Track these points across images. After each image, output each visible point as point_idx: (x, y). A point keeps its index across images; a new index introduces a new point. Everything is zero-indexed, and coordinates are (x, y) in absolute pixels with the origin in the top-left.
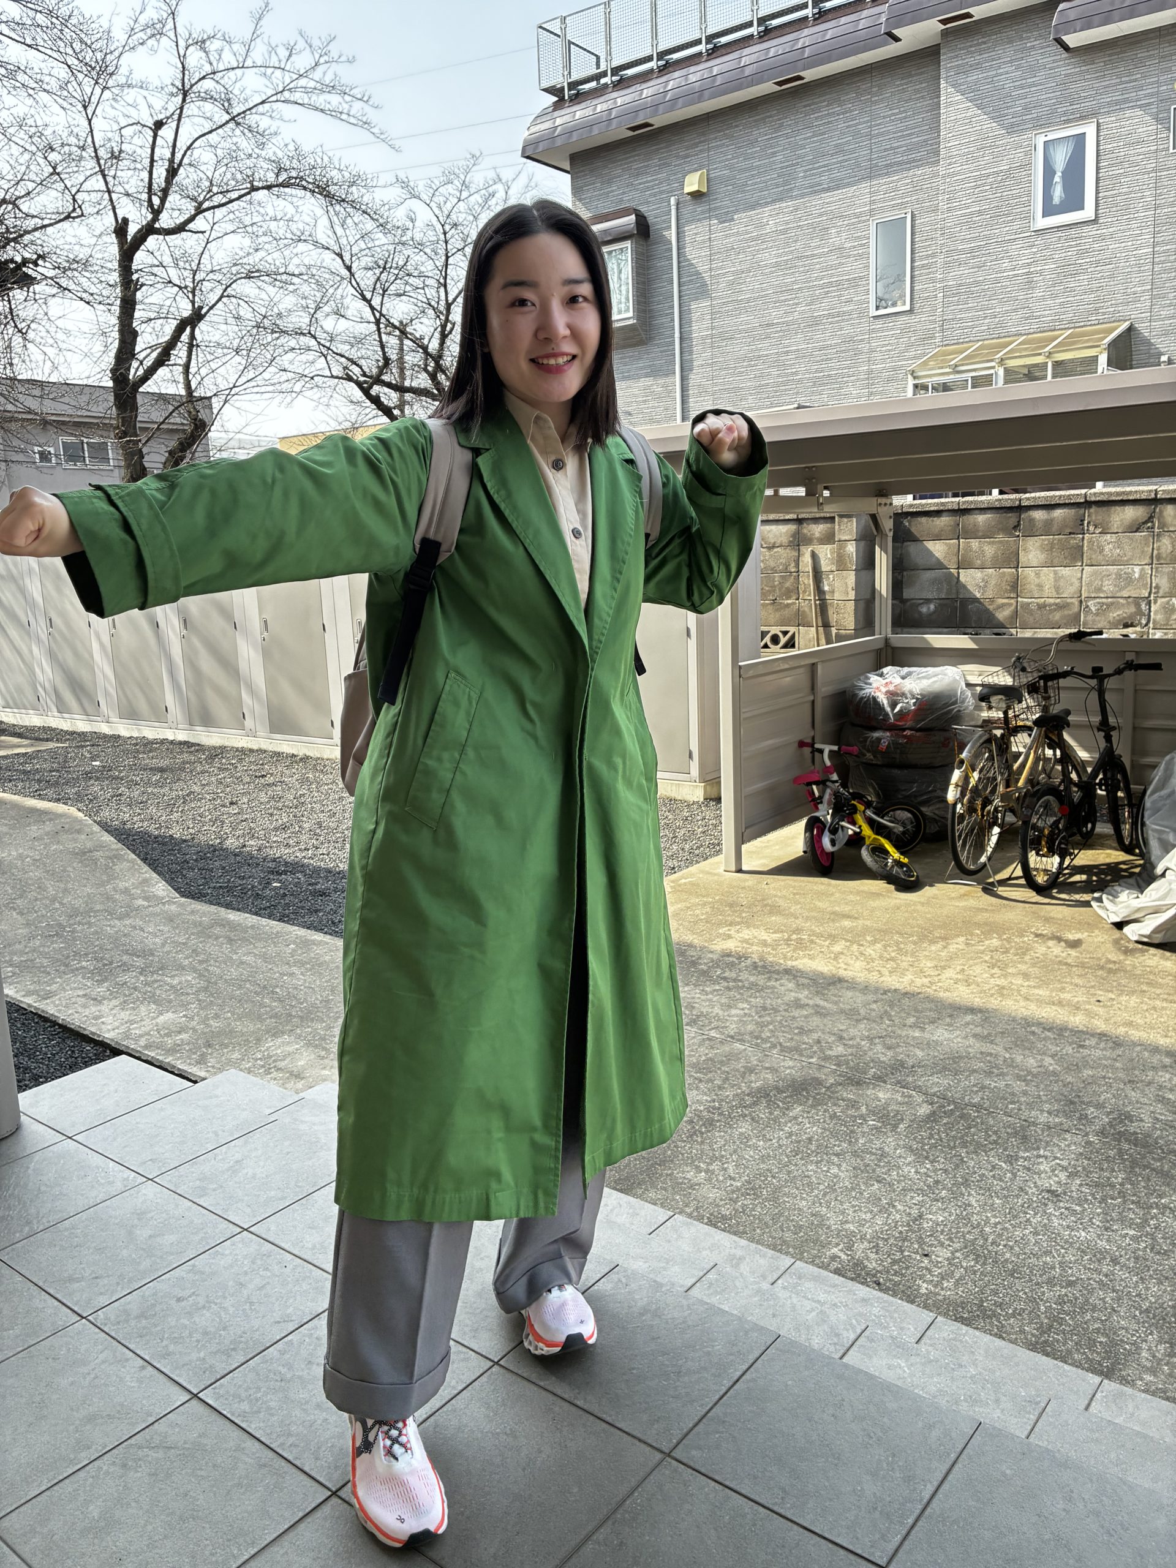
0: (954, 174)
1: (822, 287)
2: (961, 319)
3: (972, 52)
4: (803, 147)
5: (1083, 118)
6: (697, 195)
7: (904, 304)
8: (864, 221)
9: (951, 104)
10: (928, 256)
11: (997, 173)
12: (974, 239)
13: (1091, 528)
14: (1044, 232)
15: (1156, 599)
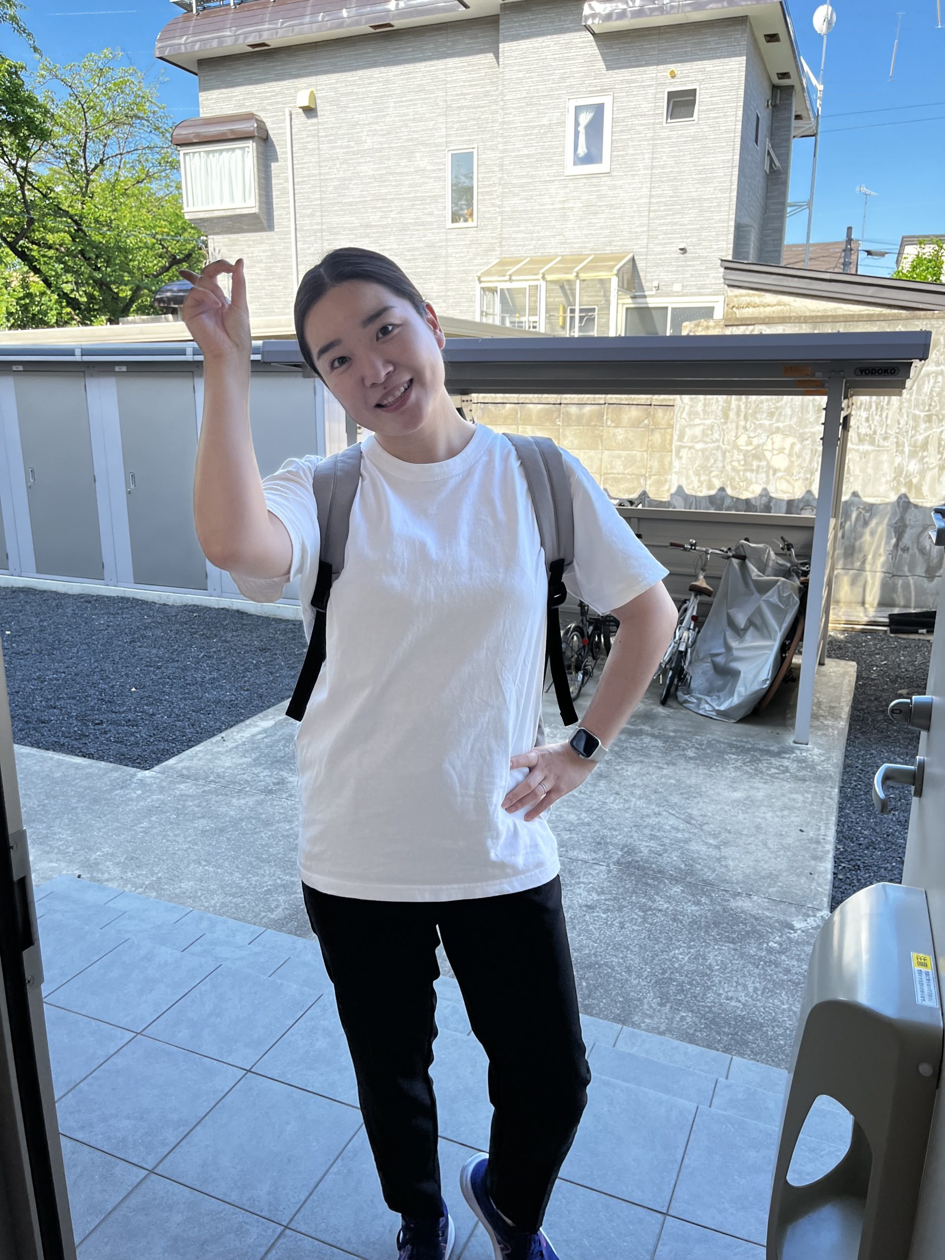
0: (511, 125)
1: (410, 199)
2: (515, 238)
3: (524, 26)
4: (392, 82)
5: (603, 91)
6: (307, 111)
7: (474, 222)
8: (443, 152)
9: (506, 66)
10: (490, 185)
11: (541, 126)
12: (525, 178)
13: (609, 423)
14: (574, 178)
15: (650, 476)
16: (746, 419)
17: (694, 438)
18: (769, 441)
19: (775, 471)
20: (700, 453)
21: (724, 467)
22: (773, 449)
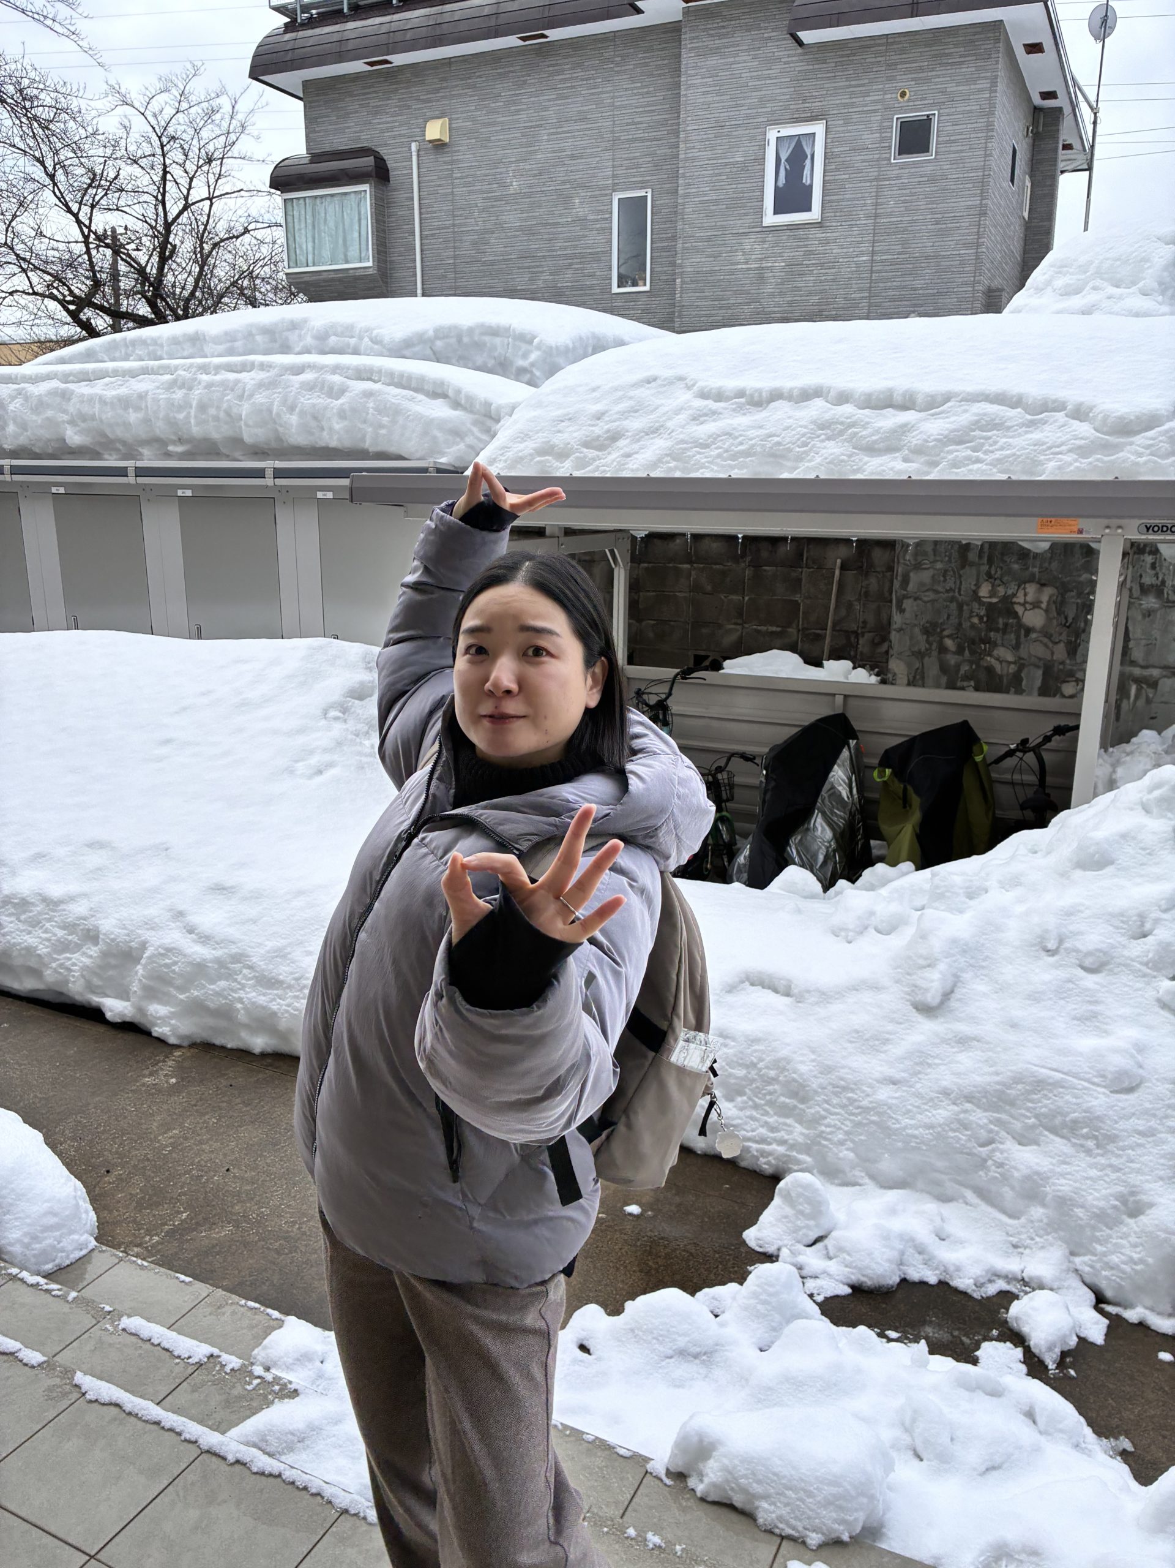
0: (694, 159)
1: (566, 257)
2: (697, 306)
3: (712, 36)
4: (545, 109)
5: (813, 119)
6: (439, 146)
7: (645, 285)
8: (606, 195)
9: (689, 87)
10: (667, 239)
11: (733, 163)
12: (711, 228)
13: (810, 563)
14: (775, 229)
15: (863, 634)
16: (990, 561)
17: (922, 584)
18: (1021, 593)
19: (1029, 631)
20: (929, 605)
21: (960, 624)
22: (1026, 602)
